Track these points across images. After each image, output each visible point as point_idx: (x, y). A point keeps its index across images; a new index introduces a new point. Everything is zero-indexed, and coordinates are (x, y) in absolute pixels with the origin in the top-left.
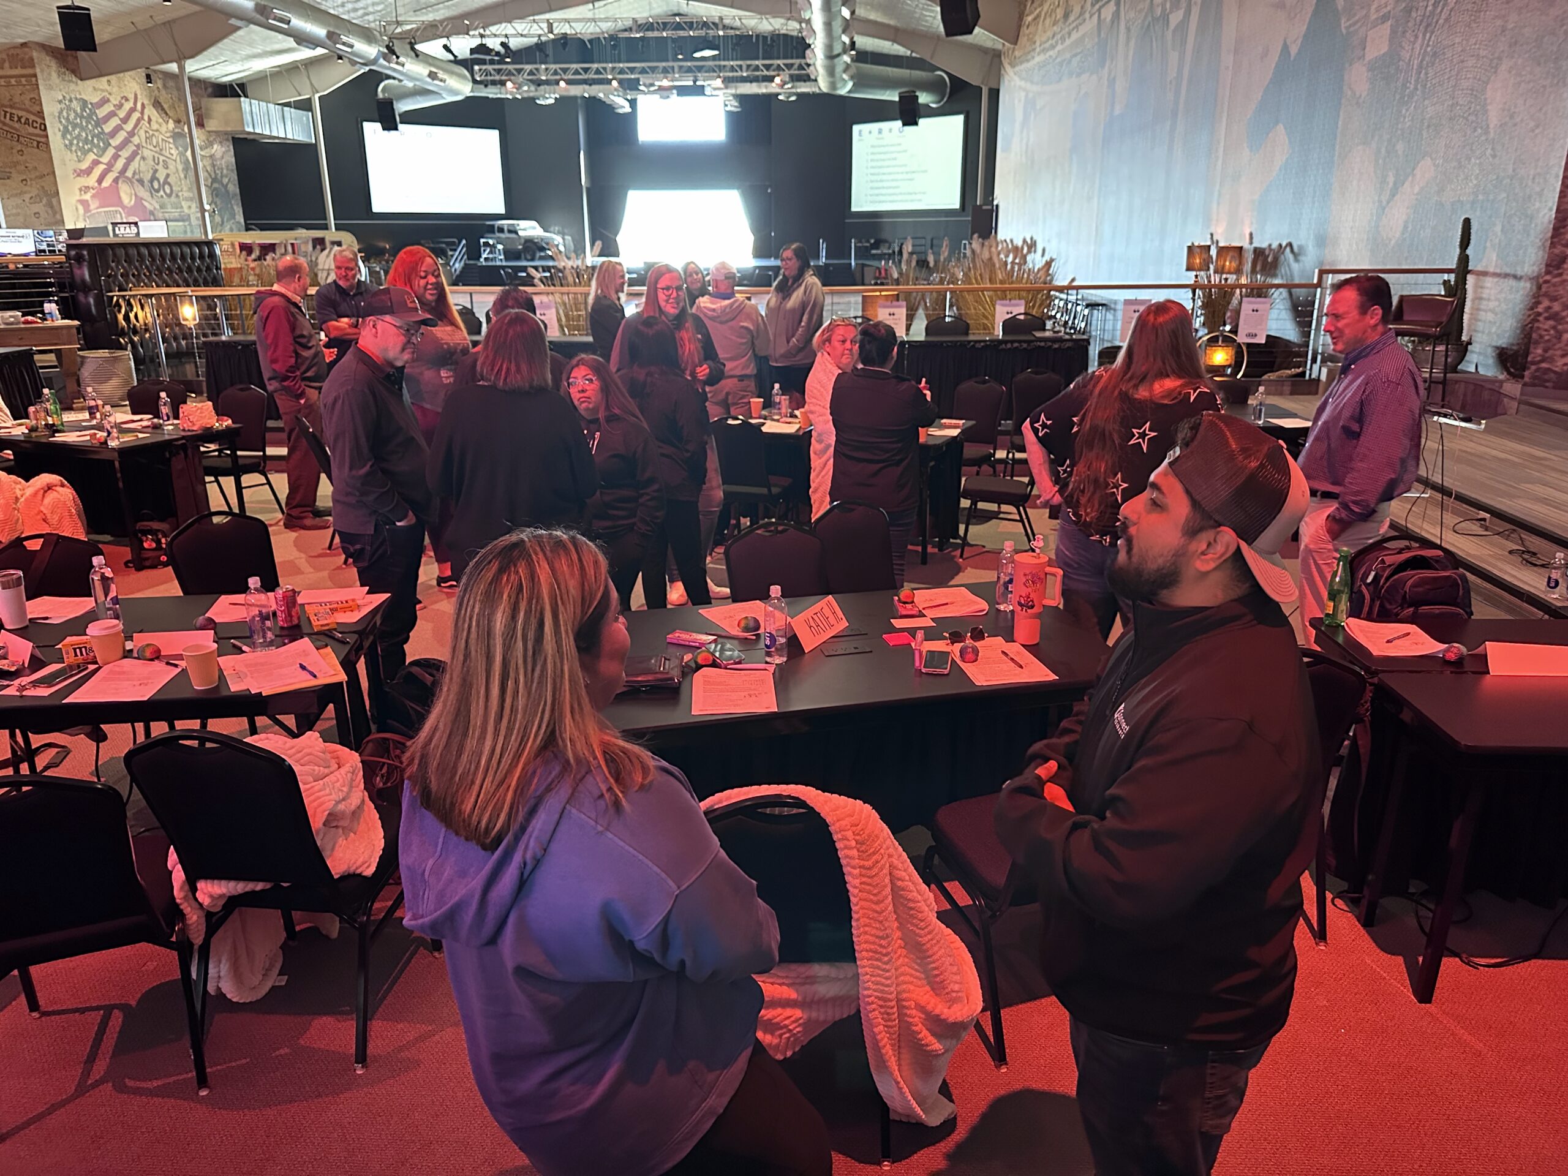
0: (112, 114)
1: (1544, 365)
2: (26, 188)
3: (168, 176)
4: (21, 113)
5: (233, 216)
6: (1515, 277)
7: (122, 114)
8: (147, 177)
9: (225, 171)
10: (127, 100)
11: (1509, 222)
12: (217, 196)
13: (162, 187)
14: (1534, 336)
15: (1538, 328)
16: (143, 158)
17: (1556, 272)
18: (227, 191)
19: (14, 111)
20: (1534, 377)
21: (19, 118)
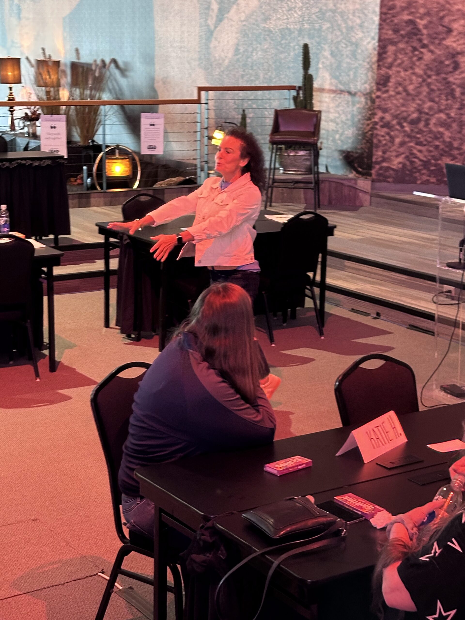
1: (385, 164)
6: (350, 93)
11: (337, 48)
14: (375, 141)
15: (377, 135)
17: (384, 89)
20: (379, 175)
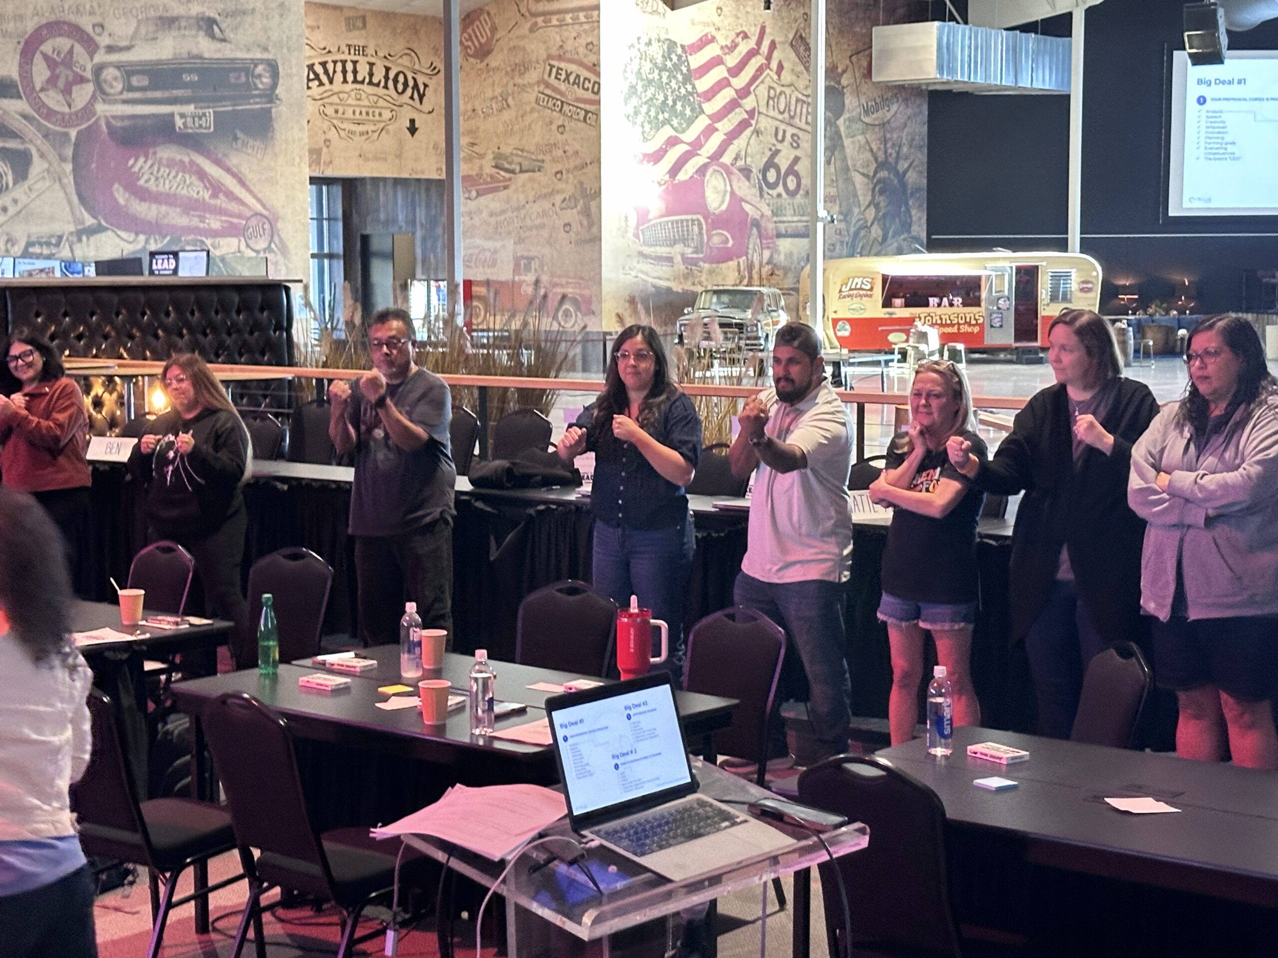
0: (717, 61)
2: (561, 186)
3: (797, 160)
4: (572, 68)
5: (906, 226)
7: (732, 60)
8: (757, 163)
9: (905, 149)
10: (746, 36)
12: (882, 192)
13: (782, 178)
16: (757, 132)
18: (904, 185)
19: (563, 65)
21: (568, 75)
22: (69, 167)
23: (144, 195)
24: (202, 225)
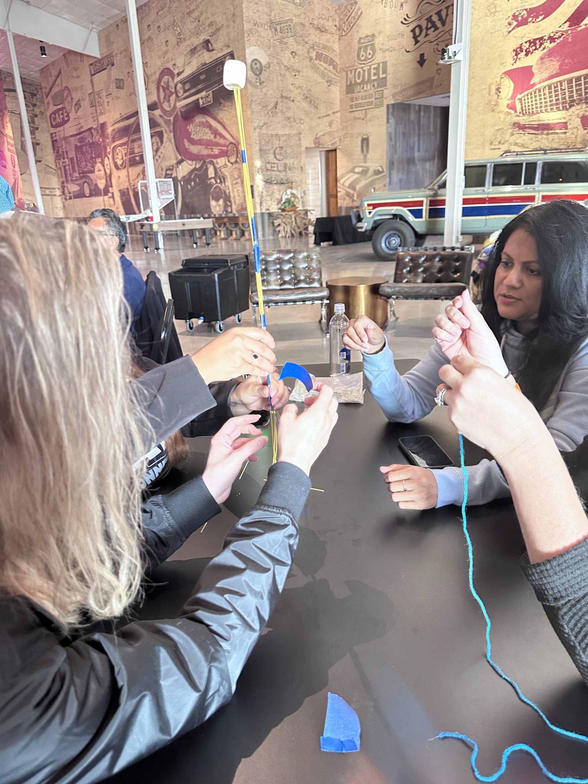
22: (172, 134)
23: (193, 142)
24: (212, 153)
